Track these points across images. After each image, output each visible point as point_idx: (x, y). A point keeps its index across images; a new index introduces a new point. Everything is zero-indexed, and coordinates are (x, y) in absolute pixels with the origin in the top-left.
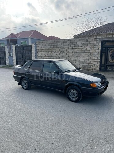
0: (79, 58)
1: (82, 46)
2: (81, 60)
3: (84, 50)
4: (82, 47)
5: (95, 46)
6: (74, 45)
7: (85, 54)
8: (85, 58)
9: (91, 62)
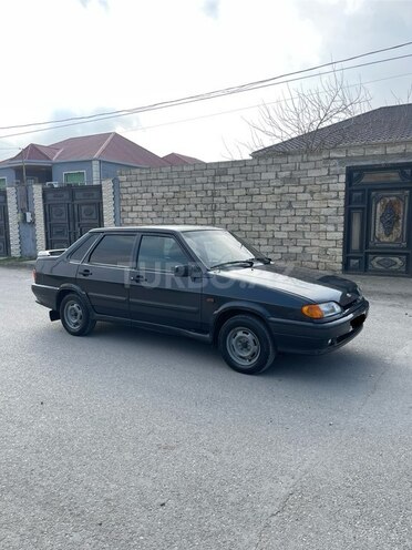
0: (269, 227)
1: (279, 184)
2: (278, 235)
3: (288, 199)
4: (280, 191)
5: (325, 187)
6: (250, 184)
7: (289, 213)
8: (292, 228)
9: (314, 242)
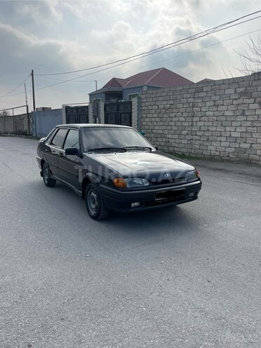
0: (228, 129)
1: (237, 97)
3: (243, 108)
4: (237, 102)
6: (217, 97)
7: (243, 118)
8: (244, 129)
9: (259, 141)
